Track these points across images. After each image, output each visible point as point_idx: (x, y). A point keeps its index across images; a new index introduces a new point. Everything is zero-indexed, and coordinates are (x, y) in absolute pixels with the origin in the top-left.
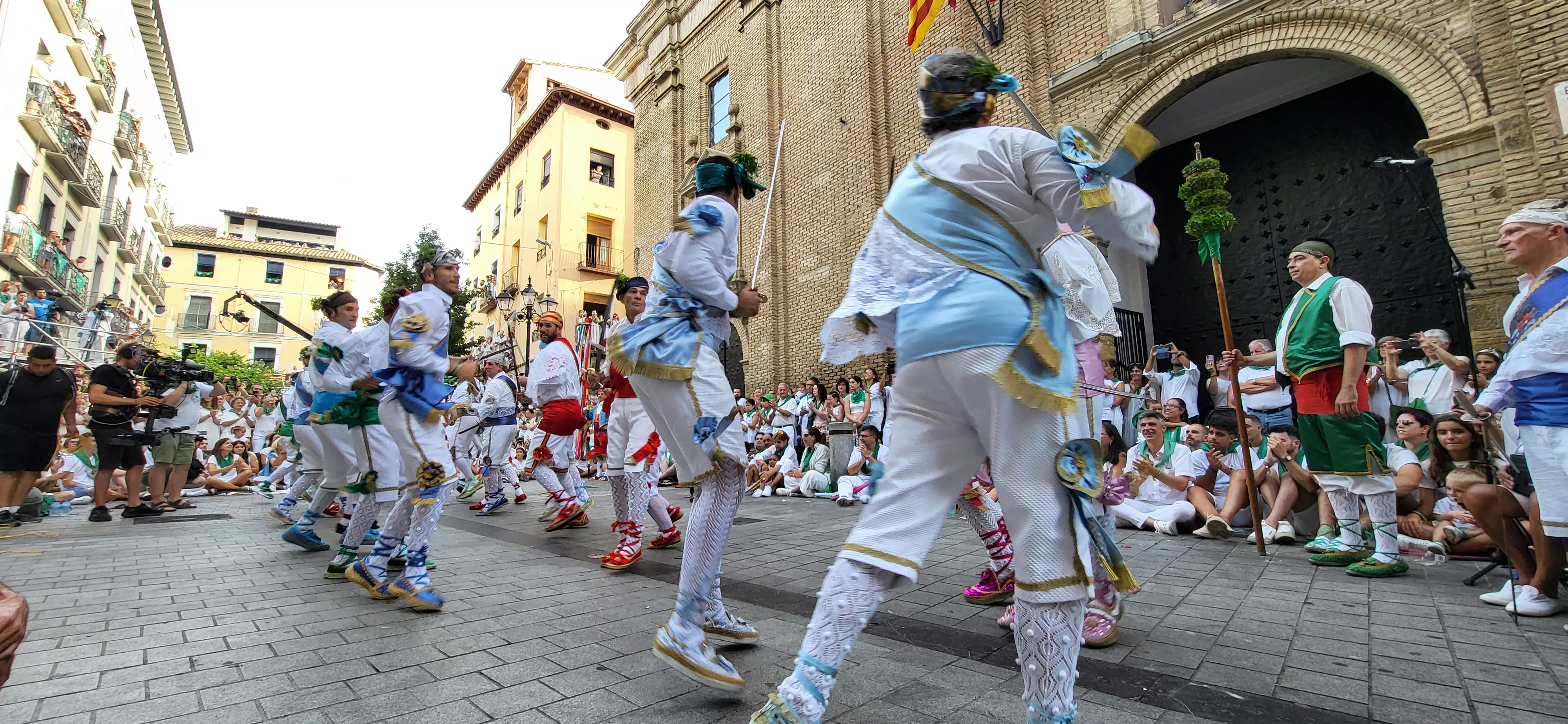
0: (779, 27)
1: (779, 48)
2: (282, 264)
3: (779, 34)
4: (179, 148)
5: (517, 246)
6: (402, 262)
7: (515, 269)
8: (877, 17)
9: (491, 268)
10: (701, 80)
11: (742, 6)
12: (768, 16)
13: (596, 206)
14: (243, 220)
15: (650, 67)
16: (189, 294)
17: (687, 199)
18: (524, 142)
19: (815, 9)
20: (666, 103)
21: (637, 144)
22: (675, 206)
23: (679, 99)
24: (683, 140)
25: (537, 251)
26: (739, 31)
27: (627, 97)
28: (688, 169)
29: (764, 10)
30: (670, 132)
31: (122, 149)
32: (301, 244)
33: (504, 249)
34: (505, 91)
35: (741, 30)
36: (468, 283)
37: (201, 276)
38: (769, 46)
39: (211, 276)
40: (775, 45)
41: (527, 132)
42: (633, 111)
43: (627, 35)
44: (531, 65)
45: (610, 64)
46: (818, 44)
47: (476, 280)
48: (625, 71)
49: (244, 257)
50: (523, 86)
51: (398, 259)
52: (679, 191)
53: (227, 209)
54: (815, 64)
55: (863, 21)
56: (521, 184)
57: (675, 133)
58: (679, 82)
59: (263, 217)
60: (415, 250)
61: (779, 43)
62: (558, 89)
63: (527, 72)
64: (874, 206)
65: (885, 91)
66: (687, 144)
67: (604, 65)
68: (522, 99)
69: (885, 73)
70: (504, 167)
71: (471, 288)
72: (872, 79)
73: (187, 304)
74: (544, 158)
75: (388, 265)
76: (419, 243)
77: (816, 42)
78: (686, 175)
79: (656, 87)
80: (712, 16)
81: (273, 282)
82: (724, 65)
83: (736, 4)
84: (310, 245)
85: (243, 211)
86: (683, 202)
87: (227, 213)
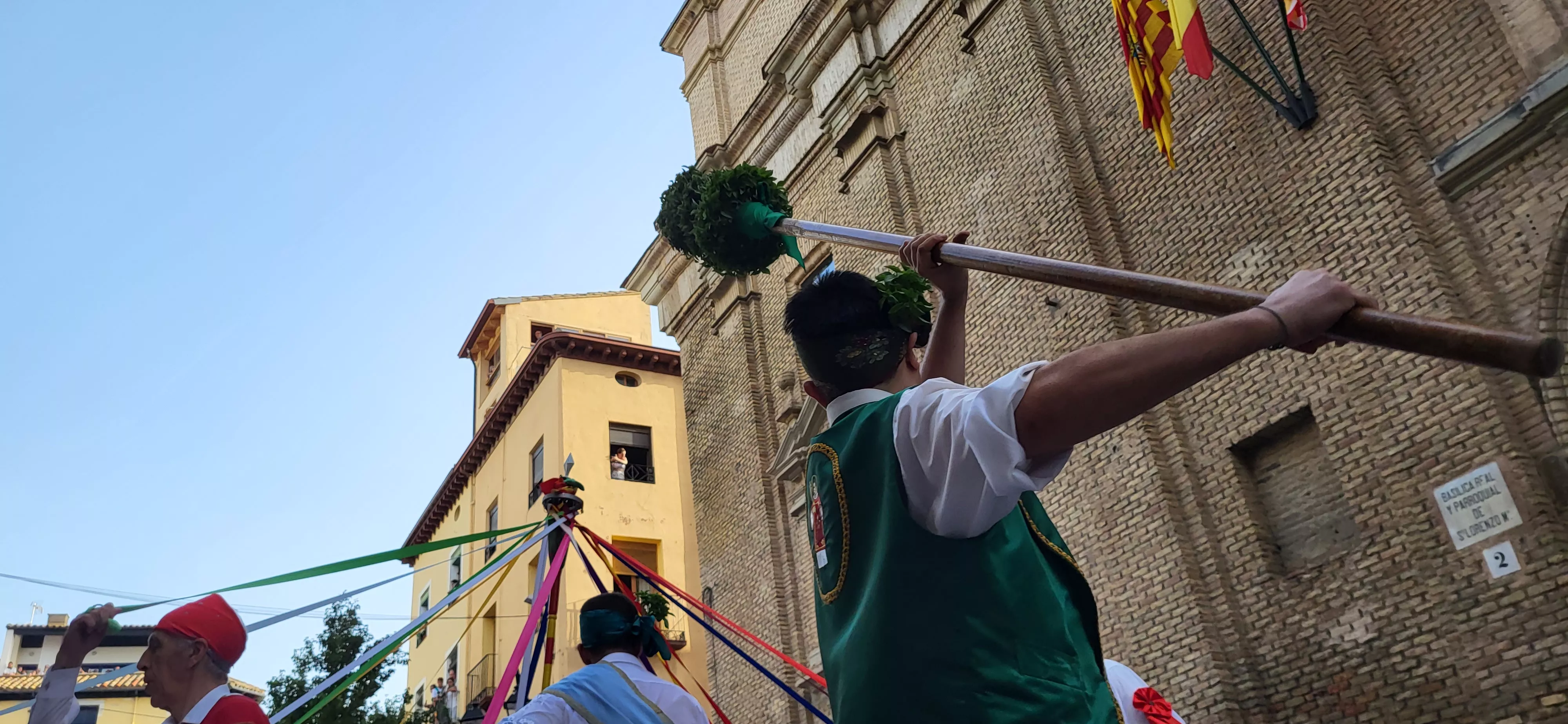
0: (907, 173)
1: (914, 204)
2: (95, 709)
3: (909, 184)
5: (491, 616)
6: (296, 676)
7: (489, 658)
8: (1076, 124)
9: (446, 666)
10: (787, 280)
11: (840, 155)
12: (887, 161)
13: (626, 521)
14: (39, 639)
15: (699, 275)
17: (788, 485)
18: (498, 433)
19: (964, 134)
20: (732, 327)
21: (688, 403)
22: (769, 501)
23: (753, 317)
24: (768, 382)
26: (842, 191)
27: (664, 330)
28: (783, 430)
29: (878, 153)
30: (744, 373)
33: (468, 623)
34: (463, 354)
35: (845, 190)
36: (407, 698)
38: (896, 205)
40: (905, 201)
41: (501, 414)
42: (678, 348)
43: (656, 234)
44: (503, 306)
45: (630, 284)
46: (981, 186)
47: (421, 691)
48: (659, 287)
50: (492, 342)
51: (289, 670)
52: (774, 472)
53: (18, 624)
54: (982, 219)
55: (1052, 135)
56: (495, 504)
57: (753, 374)
58: (750, 289)
60: (318, 650)
61: (912, 198)
62: (548, 336)
63: (498, 319)
64: (1146, 444)
65: (1120, 238)
66: (776, 387)
67: (623, 286)
68: (492, 363)
69: (1111, 209)
70: (465, 481)
71: (411, 708)
72: (1091, 225)
74: (532, 453)
75: (273, 684)
76: (326, 636)
77: (977, 184)
78: (782, 442)
79: (713, 305)
80: (792, 178)
82: (824, 249)
83: (830, 152)
86: (782, 491)
87: (16, 630)
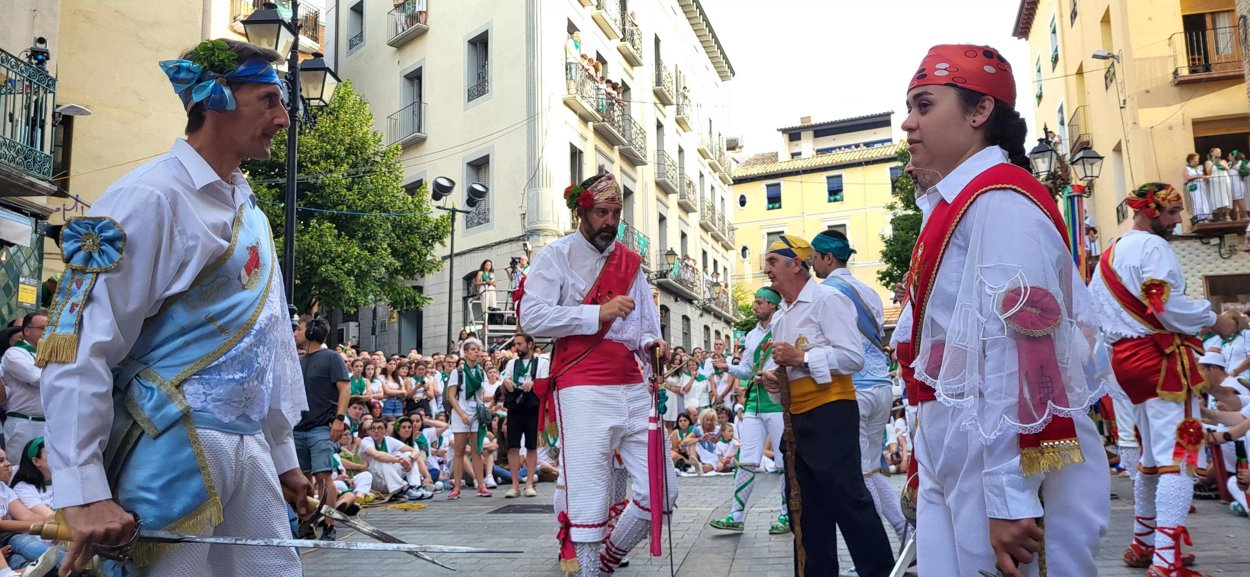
2: (842, 176)
4: (724, 78)
14: (799, 134)
16: (765, 231)
25: (1104, 72)
31: (662, 99)
32: (857, 146)
33: (1066, 81)
37: (773, 208)
39: (780, 207)
49: (805, 177)
53: (783, 127)
59: (816, 126)
73: (765, 242)
81: (835, 200)
84: (867, 145)
85: (798, 124)
87: (784, 131)
